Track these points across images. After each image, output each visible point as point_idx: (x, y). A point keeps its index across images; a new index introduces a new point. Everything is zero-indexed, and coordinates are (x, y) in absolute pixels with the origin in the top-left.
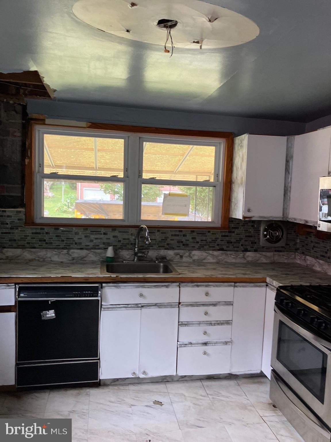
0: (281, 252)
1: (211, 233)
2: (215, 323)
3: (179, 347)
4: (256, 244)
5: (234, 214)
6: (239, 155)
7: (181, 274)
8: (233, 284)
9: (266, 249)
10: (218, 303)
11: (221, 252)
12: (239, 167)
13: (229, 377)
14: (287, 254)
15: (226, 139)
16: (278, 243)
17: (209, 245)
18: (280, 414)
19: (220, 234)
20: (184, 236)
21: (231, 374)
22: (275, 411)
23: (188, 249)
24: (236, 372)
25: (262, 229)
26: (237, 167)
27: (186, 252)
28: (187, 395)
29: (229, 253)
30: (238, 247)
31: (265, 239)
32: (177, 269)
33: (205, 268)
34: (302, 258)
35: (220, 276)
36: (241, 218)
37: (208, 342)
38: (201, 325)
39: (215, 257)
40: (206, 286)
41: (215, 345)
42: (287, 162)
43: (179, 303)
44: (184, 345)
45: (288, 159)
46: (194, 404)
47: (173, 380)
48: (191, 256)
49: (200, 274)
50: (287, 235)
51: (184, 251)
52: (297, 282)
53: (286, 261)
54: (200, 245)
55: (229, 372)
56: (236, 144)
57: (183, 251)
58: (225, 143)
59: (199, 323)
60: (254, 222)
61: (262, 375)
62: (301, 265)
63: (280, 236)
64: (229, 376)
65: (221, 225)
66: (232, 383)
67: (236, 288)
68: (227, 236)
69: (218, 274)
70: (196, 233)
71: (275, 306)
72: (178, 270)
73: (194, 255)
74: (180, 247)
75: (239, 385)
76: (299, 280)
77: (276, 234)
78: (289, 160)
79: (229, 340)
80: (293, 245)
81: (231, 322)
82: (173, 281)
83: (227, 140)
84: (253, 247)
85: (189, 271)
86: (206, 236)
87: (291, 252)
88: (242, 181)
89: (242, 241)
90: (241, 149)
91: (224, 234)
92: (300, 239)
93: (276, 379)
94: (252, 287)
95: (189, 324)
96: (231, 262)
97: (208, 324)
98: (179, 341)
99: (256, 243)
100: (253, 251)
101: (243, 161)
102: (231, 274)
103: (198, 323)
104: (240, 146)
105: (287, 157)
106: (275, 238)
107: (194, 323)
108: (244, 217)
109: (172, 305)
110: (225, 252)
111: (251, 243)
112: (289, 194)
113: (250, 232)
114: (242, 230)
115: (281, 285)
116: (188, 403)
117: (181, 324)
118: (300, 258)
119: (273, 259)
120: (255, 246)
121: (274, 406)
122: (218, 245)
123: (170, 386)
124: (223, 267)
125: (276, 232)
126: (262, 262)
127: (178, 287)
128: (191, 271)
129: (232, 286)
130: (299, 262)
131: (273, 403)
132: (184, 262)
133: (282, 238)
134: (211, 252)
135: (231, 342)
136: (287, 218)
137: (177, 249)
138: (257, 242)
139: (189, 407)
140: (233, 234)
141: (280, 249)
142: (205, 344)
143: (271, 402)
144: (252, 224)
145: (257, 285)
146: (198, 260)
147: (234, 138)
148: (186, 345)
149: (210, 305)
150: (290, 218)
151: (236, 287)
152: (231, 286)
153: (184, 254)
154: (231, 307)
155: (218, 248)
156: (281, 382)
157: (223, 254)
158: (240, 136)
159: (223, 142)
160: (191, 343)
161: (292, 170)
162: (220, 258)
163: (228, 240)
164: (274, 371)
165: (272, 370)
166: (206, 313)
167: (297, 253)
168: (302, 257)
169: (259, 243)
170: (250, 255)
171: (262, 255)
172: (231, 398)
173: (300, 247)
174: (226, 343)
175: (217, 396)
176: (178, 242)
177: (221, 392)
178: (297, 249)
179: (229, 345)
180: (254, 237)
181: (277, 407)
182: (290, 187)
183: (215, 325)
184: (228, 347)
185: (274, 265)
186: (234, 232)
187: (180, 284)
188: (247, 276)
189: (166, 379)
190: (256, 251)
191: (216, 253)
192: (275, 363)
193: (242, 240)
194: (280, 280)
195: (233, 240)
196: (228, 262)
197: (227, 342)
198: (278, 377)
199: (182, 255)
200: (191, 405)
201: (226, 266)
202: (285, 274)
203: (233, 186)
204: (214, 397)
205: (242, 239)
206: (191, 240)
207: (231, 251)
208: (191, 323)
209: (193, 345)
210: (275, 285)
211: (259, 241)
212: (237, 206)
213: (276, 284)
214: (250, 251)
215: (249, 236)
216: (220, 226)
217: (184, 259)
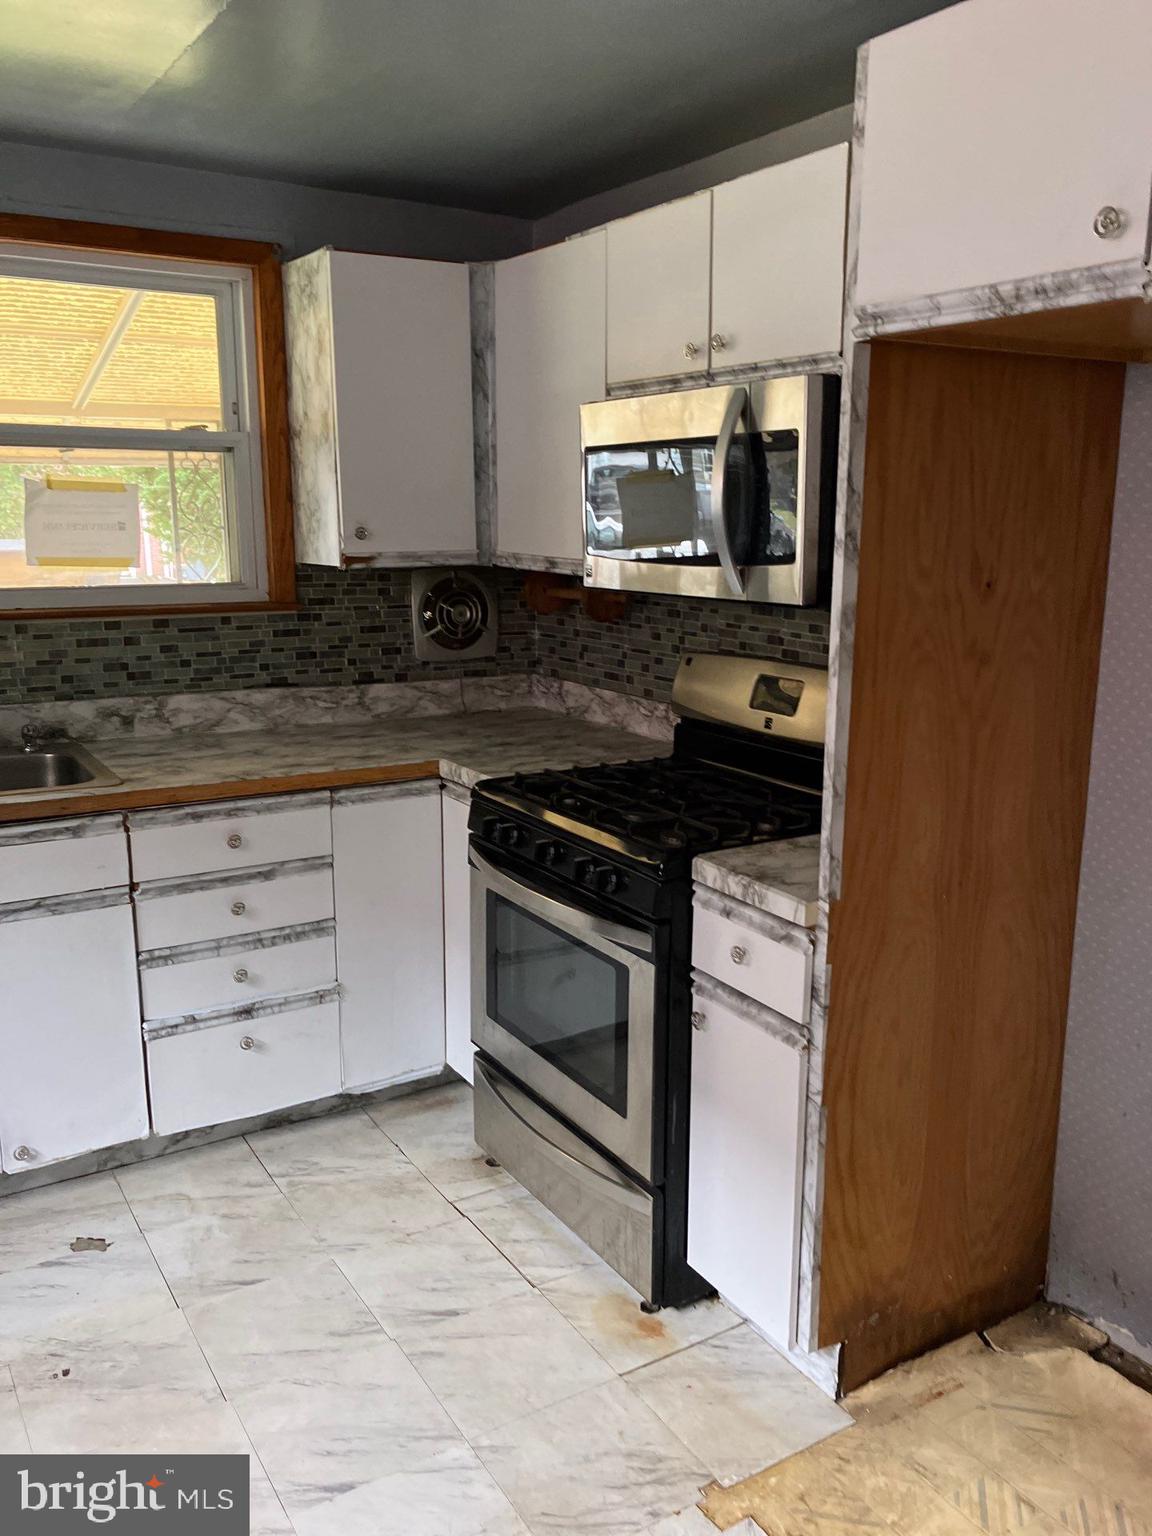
0: (485, 675)
1: (234, 624)
2: (274, 937)
3: (150, 1040)
4: (398, 656)
5: (310, 550)
6: (307, 331)
7: (130, 780)
8: (327, 794)
9: (435, 669)
10: (276, 866)
11: (277, 691)
12: (312, 375)
13: (344, 1107)
14: (505, 681)
15: (253, 269)
16: (472, 647)
17: (229, 670)
18: (511, 1180)
19: (266, 627)
20: (128, 641)
21: (350, 1096)
22: (492, 1175)
23: (152, 691)
24: (365, 1085)
25: (415, 602)
26: (305, 378)
27: (146, 703)
28: (196, 1193)
29: (306, 692)
30: (340, 670)
31: (427, 635)
32: (113, 766)
33: (220, 752)
34: (552, 690)
35: (277, 773)
36: (336, 562)
37: (254, 1004)
38: (222, 951)
39: (257, 711)
40: (229, 814)
41: (280, 1012)
42: (477, 355)
43: (133, 887)
44: (170, 1030)
45: (480, 345)
46: (225, 1216)
47: (142, 1156)
48: (166, 716)
49: (203, 772)
50: (500, 618)
51: (136, 698)
52: (533, 764)
53: (503, 706)
54: (197, 671)
55: (340, 1091)
56: (292, 288)
57: (131, 701)
58: (250, 282)
59: (218, 946)
60: (384, 574)
61: (449, 1079)
62: (550, 712)
63: (478, 623)
64: (341, 1105)
65: (269, 594)
66: (355, 1123)
67: (337, 809)
68: (296, 633)
69: (268, 768)
70: (176, 629)
71: (473, 850)
72: (114, 770)
73: (176, 711)
74: (116, 685)
75: (377, 1125)
76: (543, 758)
77: (462, 614)
78: (481, 350)
79: (329, 986)
80: (523, 650)
81: (331, 924)
82: (98, 809)
83: (257, 272)
84: (391, 667)
85: (159, 769)
86: (217, 638)
87: (517, 672)
88: (326, 425)
89: (350, 648)
90: (310, 306)
91: (281, 626)
92: (540, 627)
93: (490, 1077)
94: (393, 797)
95: (177, 955)
96: (318, 725)
97: (247, 943)
98: (146, 1018)
99: (398, 651)
100: (393, 679)
101: (321, 350)
102: (317, 762)
103: (213, 944)
104: (306, 294)
105: (474, 340)
106: (460, 628)
107: (194, 948)
108: (347, 560)
109: (104, 897)
110: (293, 690)
111: (383, 654)
112: (491, 473)
113: (378, 614)
114: (347, 609)
115: (484, 777)
116: (203, 1220)
117: (147, 960)
118: (544, 690)
119: (459, 700)
120: (399, 662)
121: (491, 1163)
122: (265, 667)
123: (131, 1179)
124: (287, 745)
125: (461, 608)
126: (427, 714)
127: (122, 829)
128: (168, 769)
129: (325, 803)
130: (542, 703)
131: (485, 1154)
132: (143, 741)
133: (483, 628)
134: (240, 695)
135: (338, 990)
136: (494, 554)
137: (106, 695)
138: (403, 648)
139: (209, 1229)
140: (316, 623)
141: (480, 666)
142: (247, 1012)
143: (480, 1151)
144: (380, 585)
145: (411, 790)
146: (193, 727)
147: (281, 263)
148: (174, 1030)
149: (251, 877)
150: (501, 557)
151: (339, 803)
152: (319, 802)
153: (138, 710)
154: (327, 873)
155: (264, 677)
156: (505, 1085)
157: (286, 697)
158: (302, 259)
159: (241, 281)
160: (193, 1020)
161: (494, 383)
162: (277, 712)
163: (301, 648)
164: (482, 1056)
165: (476, 1054)
166: (239, 908)
167: (534, 675)
168: (552, 686)
169: (409, 651)
170: (383, 694)
171: (420, 691)
172: (351, 1170)
173: (544, 656)
174: (320, 997)
175: (303, 1175)
176: (108, 668)
177: (315, 1160)
178: (535, 664)
179: (331, 1001)
180: (393, 629)
181: (498, 1162)
182: (494, 447)
183: (274, 944)
184: (330, 1008)
185: (464, 720)
186: (318, 617)
187: (126, 818)
188: (372, 764)
189: (115, 1159)
190: (400, 678)
191: (259, 697)
192: (484, 1030)
193: (349, 645)
194: (483, 764)
195: (317, 646)
196: (306, 726)
197: (322, 993)
198: (493, 1071)
199: (130, 713)
200: (215, 1221)
201: (300, 739)
202: (501, 745)
203: (298, 448)
204: (292, 1179)
205: (349, 639)
206: (159, 657)
207: (313, 685)
208: (185, 949)
209: (201, 1025)
210: (466, 781)
211: (410, 644)
212: (318, 521)
213: (469, 776)
214: (381, 681)
215: (373, 629)
216: (266, 598)
217: (140, 730)
